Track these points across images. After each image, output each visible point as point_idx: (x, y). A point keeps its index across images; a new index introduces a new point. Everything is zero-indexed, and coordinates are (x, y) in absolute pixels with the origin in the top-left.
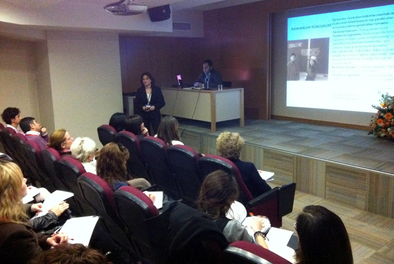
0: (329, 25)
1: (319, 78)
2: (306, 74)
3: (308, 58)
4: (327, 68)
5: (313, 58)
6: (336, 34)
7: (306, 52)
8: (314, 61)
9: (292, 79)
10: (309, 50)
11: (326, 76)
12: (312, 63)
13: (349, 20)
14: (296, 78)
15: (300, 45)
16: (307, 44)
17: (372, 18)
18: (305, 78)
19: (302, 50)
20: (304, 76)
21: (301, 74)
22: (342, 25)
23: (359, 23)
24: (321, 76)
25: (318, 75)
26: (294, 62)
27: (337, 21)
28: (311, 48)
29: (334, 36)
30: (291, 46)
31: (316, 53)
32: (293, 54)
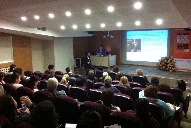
0: (141, 35)
1: (138, 51)
2: (134, 50)
3: (134, 45)
4: (141, 48)
5: (136, 45)
6: (144, 38)
7: (133, 43)
8: (136, 46)
9: (128, 51)
10: (134, 42)
11: (140, 51)
12: (135, 46)
13: (148, 34)
14: (130, 51)
15: (131, 40)
16: (134, 40)
17: (155, 34)
18: (133, 51)
19: (132, 42)
20: (133, 50)
21: (132, 50)
22: (146, 35)
23: (151, 35)
24: (139, 50)
25: (138, 50)
26: (129, 46)
27: (144, 34)
28: (135, 42)
29: (143, 38)
30: (128, 41)
31: (137, 43)
32: (129, 43)
